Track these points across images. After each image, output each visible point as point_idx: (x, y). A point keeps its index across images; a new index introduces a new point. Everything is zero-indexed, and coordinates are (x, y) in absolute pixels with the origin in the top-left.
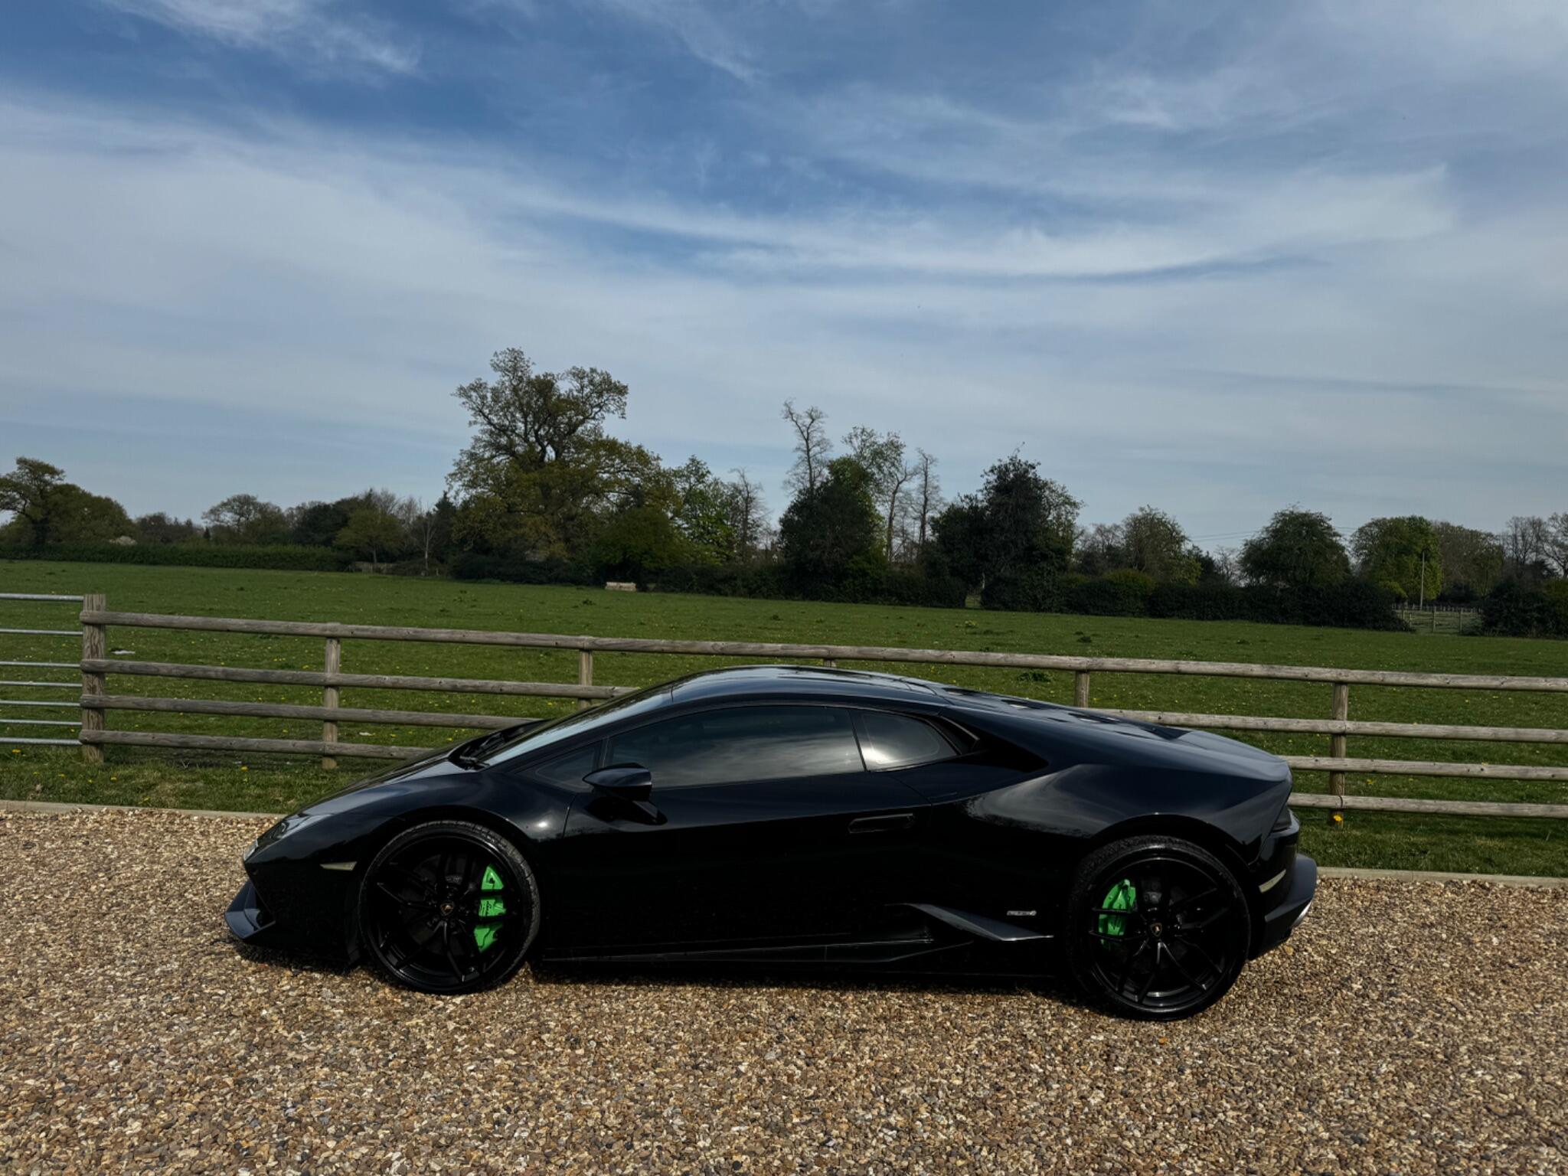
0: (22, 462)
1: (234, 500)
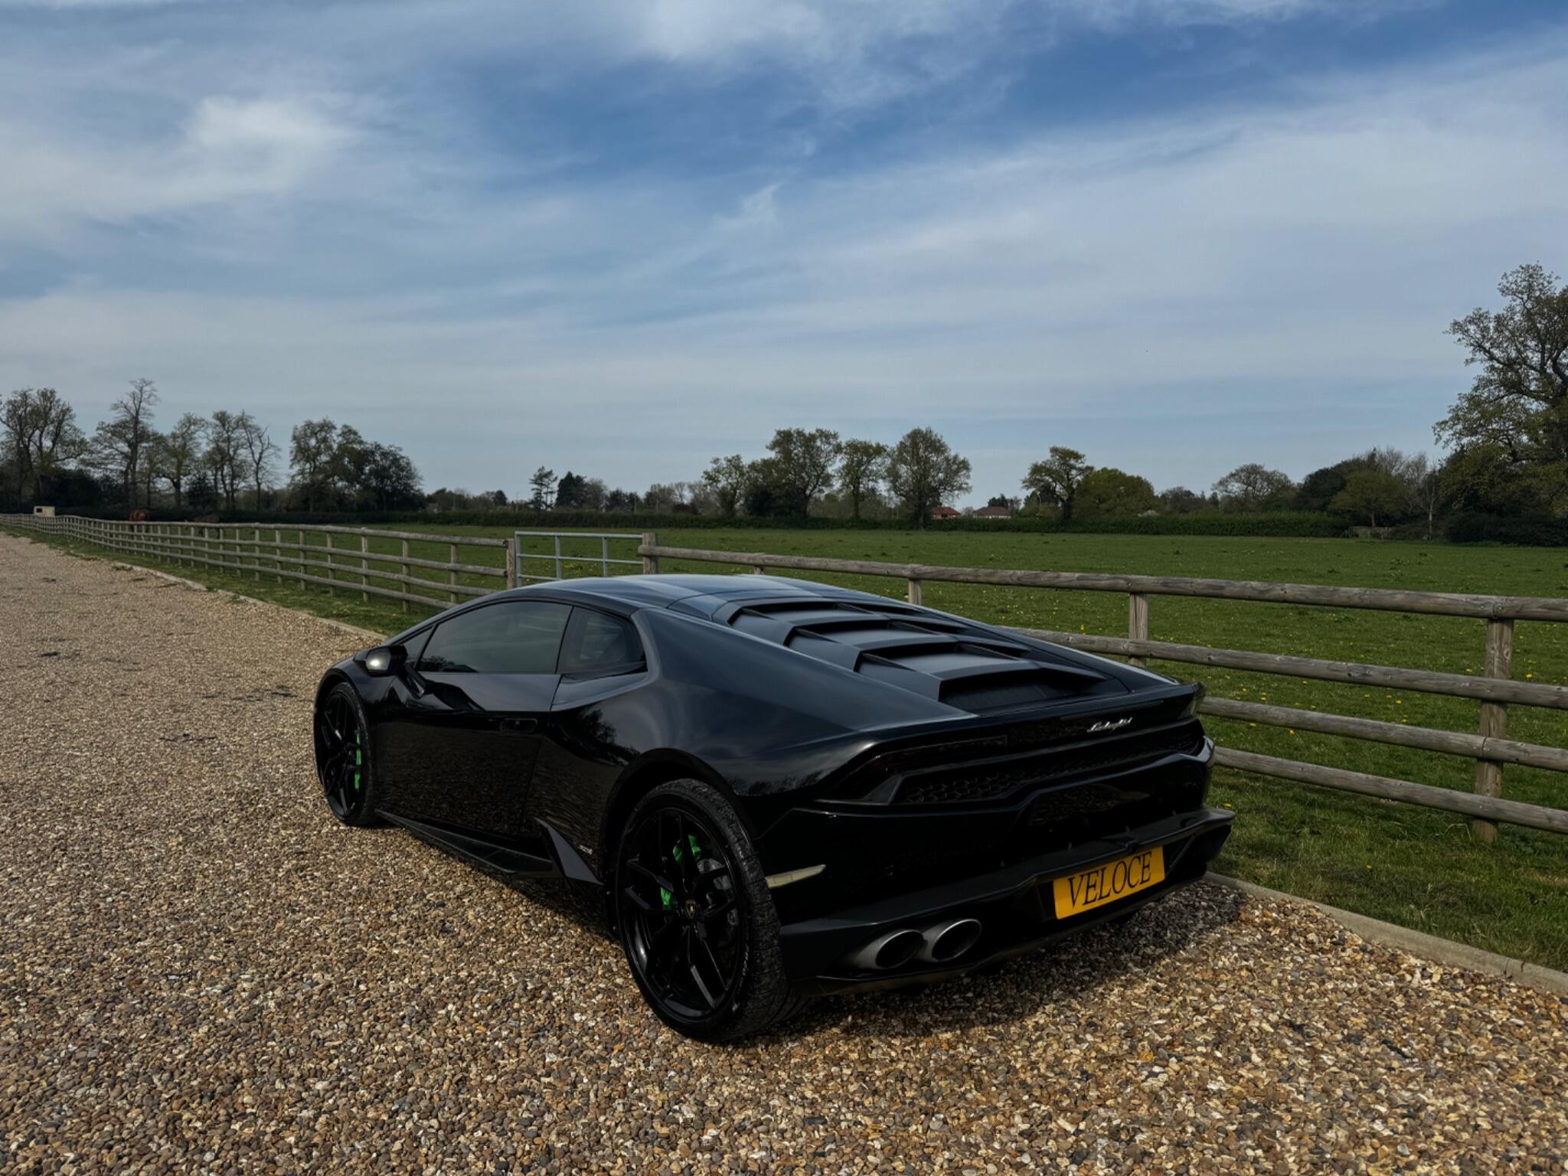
0: (1054, 450)
1: (1242, 470)
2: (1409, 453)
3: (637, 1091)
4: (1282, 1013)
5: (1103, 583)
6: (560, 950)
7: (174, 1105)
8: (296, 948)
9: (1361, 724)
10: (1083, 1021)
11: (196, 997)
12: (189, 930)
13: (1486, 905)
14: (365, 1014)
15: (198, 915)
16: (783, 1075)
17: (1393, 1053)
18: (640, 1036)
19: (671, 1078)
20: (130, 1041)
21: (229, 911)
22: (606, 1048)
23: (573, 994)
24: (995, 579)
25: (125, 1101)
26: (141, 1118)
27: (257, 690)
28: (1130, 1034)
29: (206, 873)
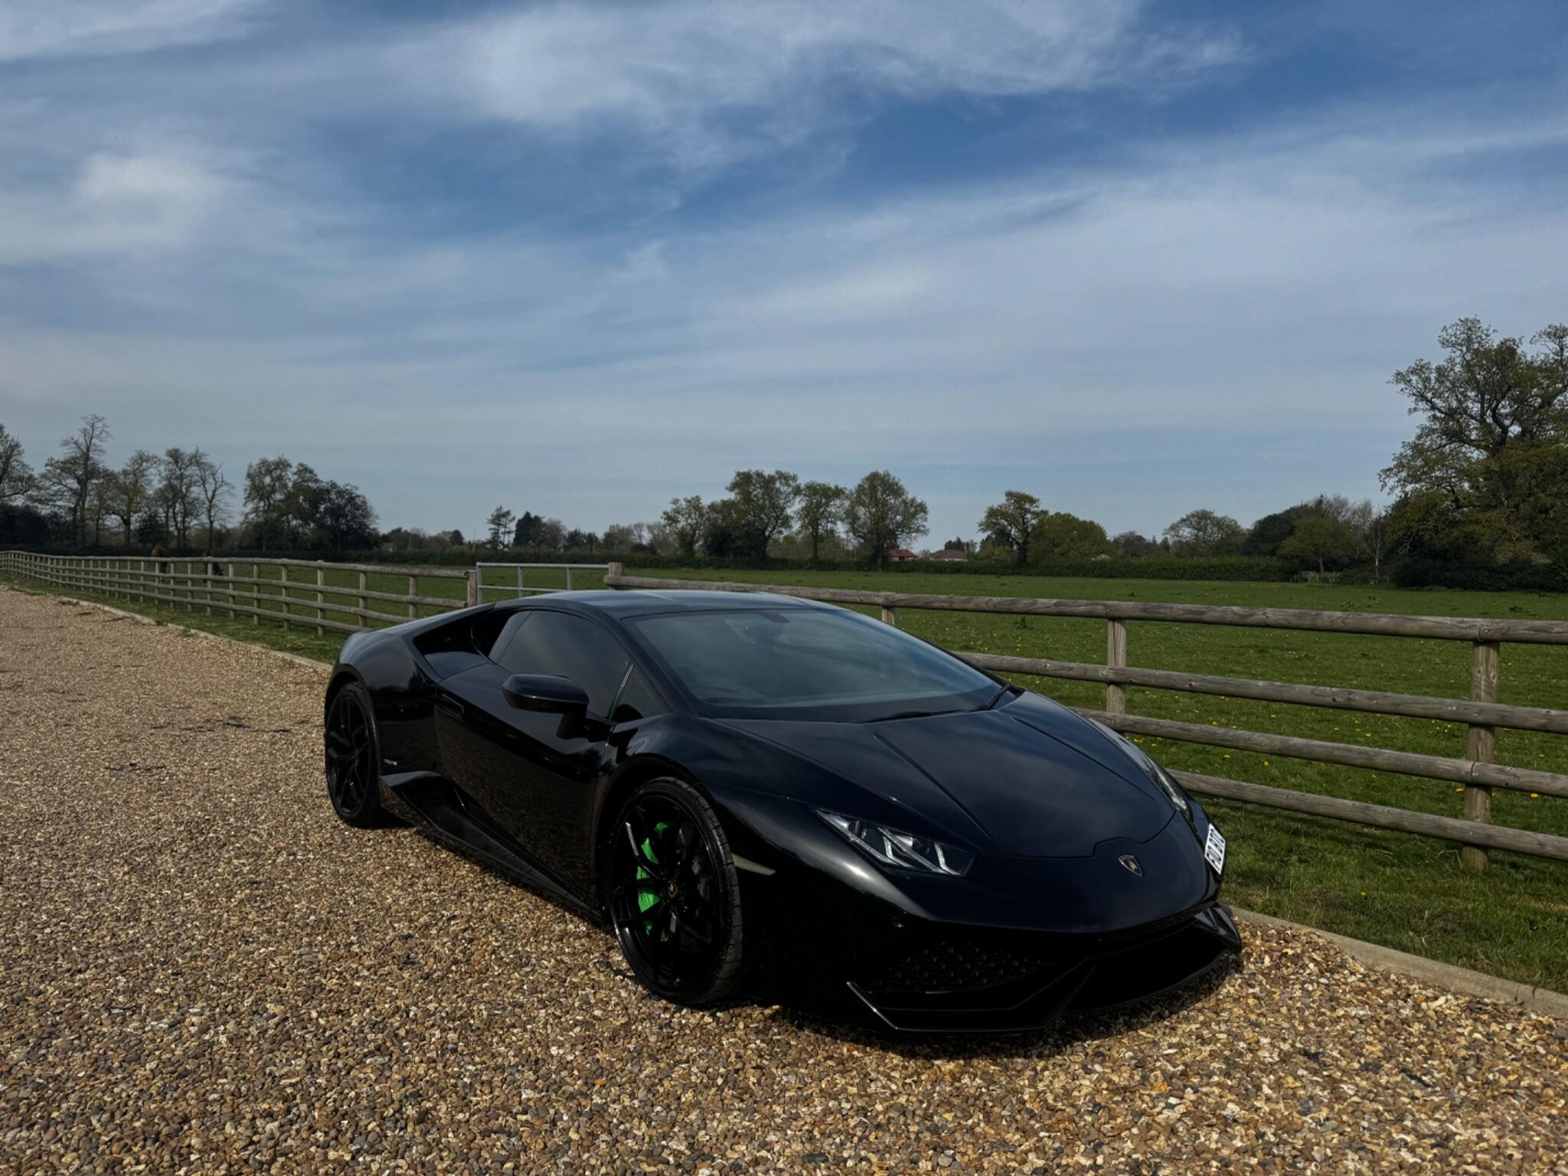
0: (1009, 495)
1: (1193, 516)
2: (1355, 499)
3: (622, 1127)
4: (1294, 1042)
5: (1082, 609)
6: (533, 982)
7: (114, 1149)
8: (250, 981)
9: (1347, 750)
10: (1089, 1051)
11: (140, 1032)
12: (132, 962)
13: (1486, 931)
14: (324, 1049)
15: (144, 947)
16: (778, 1109)
17: (1413, 1082)
18: (622, 1070)
19: (657, 1113)
20: (67, 1080)
21: (178, 942)
22: (586, 1083)
23: (549, 1026)
24: (971, 606)
25: (59, 1145)
26: (77, 1163)
27: (208, 721)
28: (1140, 1065)
29: (153, 903)
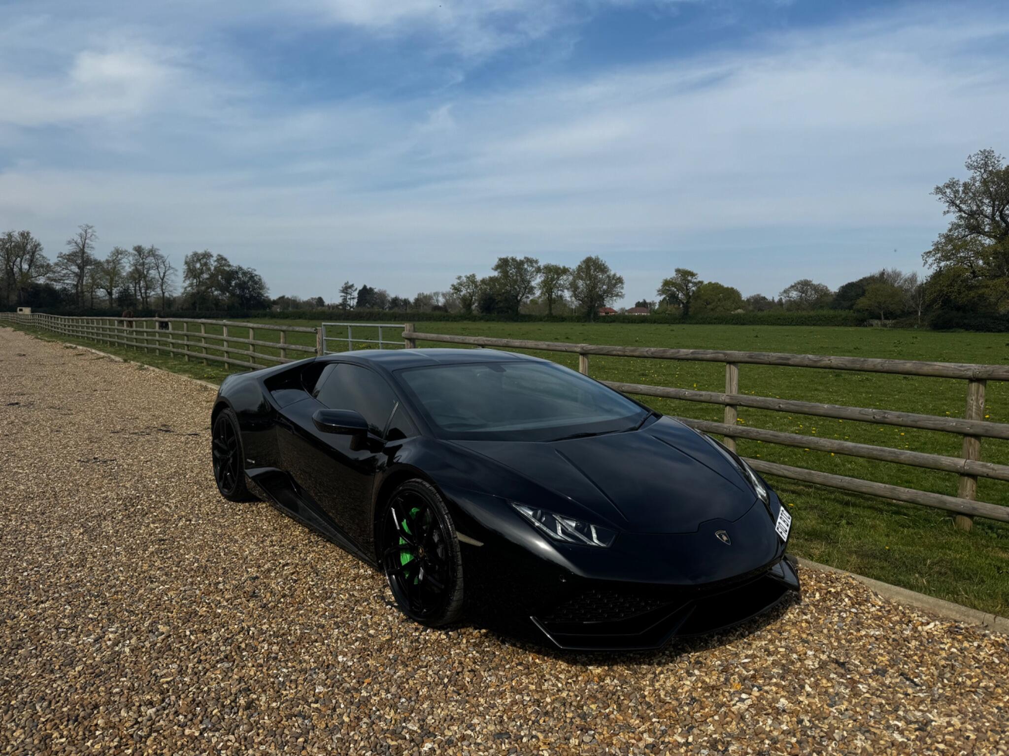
0: (678, 271)
1: (799, 283)
2: (906, 272)
3: (378, 713)
4: (830, 654)
5: (709, 356)
6: (332, 610)
7: (48, 727)
8: (150, 609)
9: (881, 450)
10: (692, 660)
11: (75, 644)
12: (76, 596)
13: (968, 574)
14: (191, 657)
15: (85, 585)
16: (482, 700)
17: (908, 683)
18: (383, 672)
19: (402, 703)
20: (24, 678)
21: (107, 582)
22: (358, 682)
23: (339, 641)
24: (636, 354)
25: (13, 724)
26: (23, 736)
27: (148, 428)
28: (725, 670)
29: (95, 555)
